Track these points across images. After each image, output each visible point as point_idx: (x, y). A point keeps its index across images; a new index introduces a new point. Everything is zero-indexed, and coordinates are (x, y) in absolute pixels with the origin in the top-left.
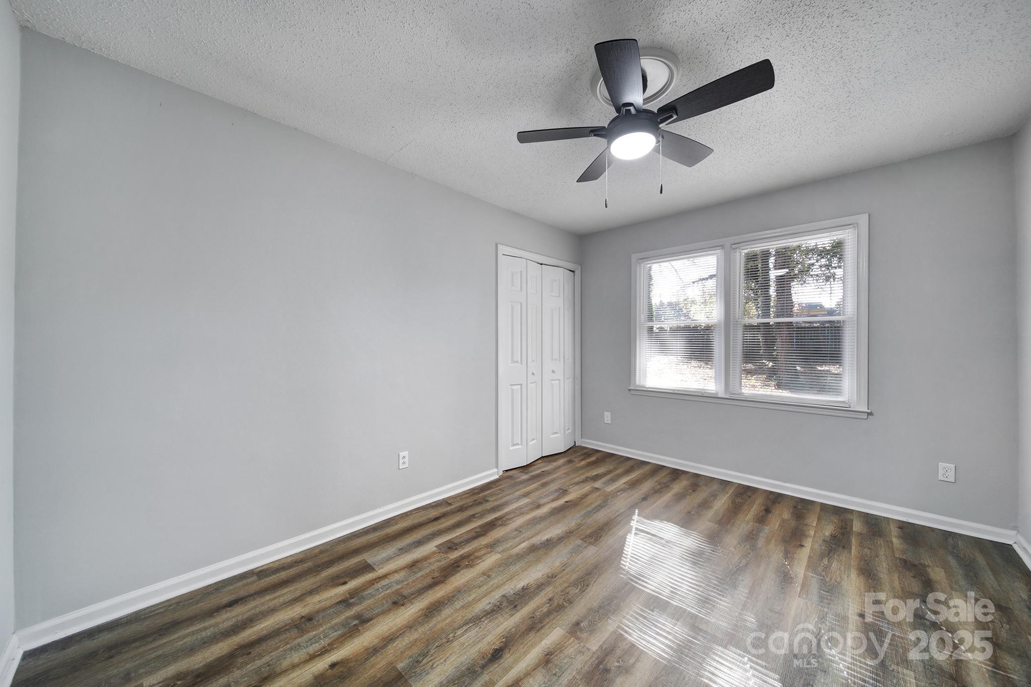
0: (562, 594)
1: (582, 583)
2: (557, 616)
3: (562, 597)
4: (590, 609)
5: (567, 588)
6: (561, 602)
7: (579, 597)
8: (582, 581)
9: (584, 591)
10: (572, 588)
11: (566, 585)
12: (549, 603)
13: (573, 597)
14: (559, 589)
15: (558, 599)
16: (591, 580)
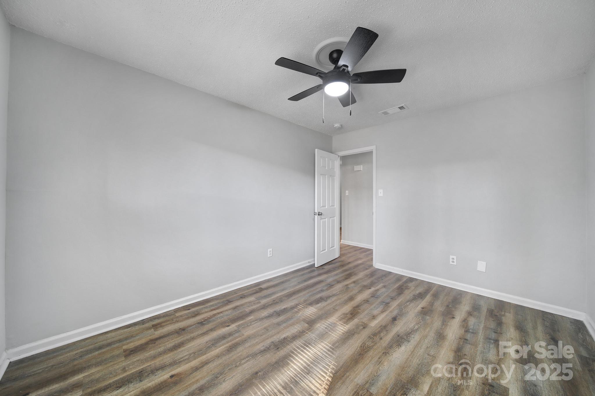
0: (376, 342)
1: (365, 348)
2: (375, 331)
3: (375, 340)
4: (358, 333)
5: (374, 345)
6: (375, 338)
7: (365, 340)
8: (366, 349)
9: (363, 343)
10: (371, 345)
11: (375, 347)
12: (381, 337)
13: (369, 340)
14: (378, 345)
15: (377, 339)
16: (360, 350)
